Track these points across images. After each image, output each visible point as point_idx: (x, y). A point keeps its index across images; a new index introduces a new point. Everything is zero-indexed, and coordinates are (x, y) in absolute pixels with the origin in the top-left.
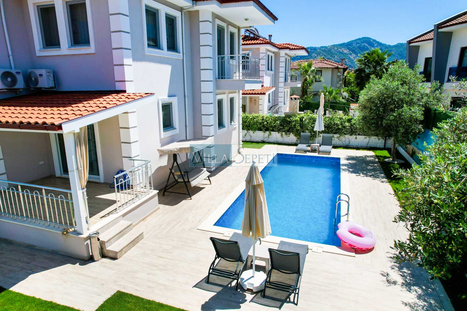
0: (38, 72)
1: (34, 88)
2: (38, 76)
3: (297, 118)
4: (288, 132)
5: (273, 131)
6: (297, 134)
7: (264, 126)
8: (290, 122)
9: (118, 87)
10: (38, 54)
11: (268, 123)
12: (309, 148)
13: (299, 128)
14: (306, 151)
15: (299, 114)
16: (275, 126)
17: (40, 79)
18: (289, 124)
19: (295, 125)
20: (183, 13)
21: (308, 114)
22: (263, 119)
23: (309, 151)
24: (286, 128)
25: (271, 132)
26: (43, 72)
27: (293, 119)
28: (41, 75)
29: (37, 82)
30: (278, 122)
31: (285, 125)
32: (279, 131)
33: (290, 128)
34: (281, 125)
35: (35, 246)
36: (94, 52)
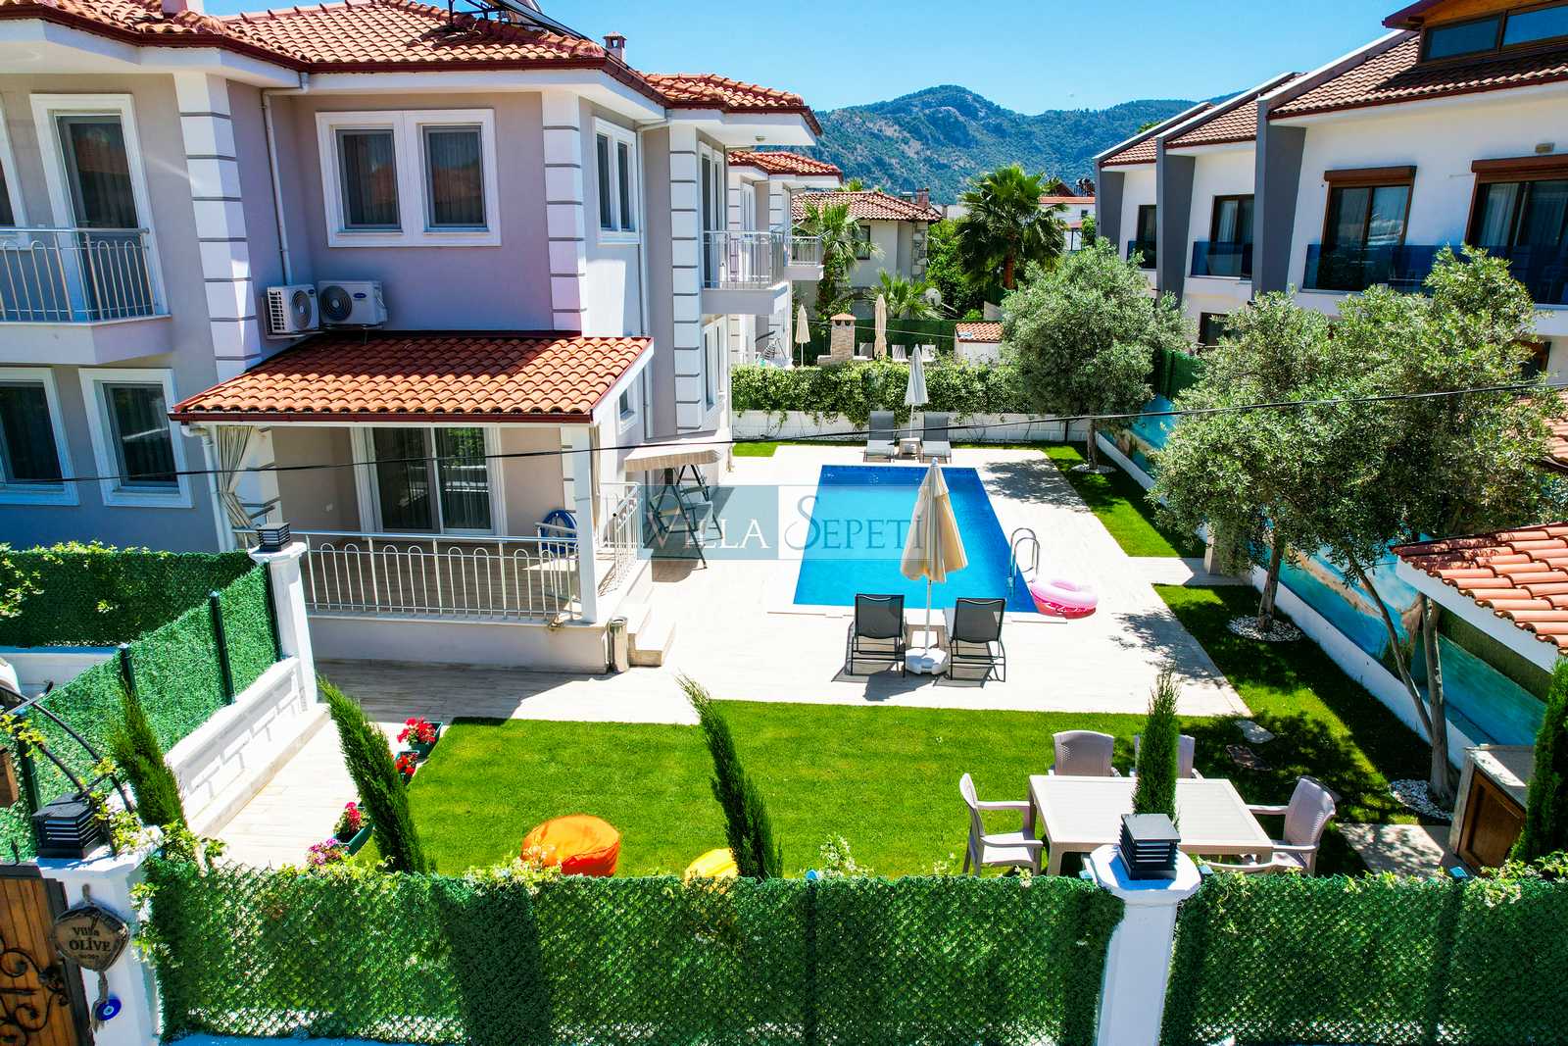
0: (351, 288)
1: (333, 326)
2: (352, 298)
3: (854, 374)
4: (832, 409)
5: (792, 408)
6: (860, 414)
7: (766, 396)
8: (836, 384)
9: (561, 323)
10: (334, 241)
11: (778, 388)
12: (896, 450)
13: (861, 399)
14: (889, 457)
15: (858, 363)
16: (798, 395)
17: (356, 304)
18: (835, 389)
19: (851, 392)
20: (640, 134)
21: (881, 363)
22: (764, 379)
23: (897, 457)
24: (828, 401)
25: (788, 412)
26: (367, 288)
27: (844, 375)
28: (360, 296)
29: (346, 309)
30: (806, 385)
31: (823, 394)
32: (808, 408)
33: (836, 401)
34: (813, 392)
35: (469, 665)
36: (498, 244)
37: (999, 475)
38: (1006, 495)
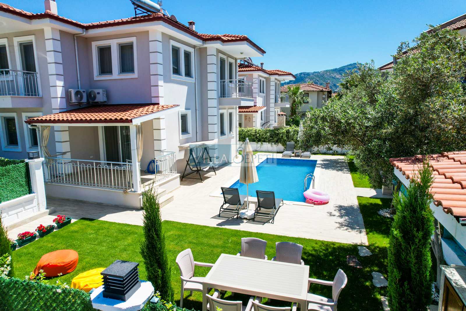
0: (96, 91)
1: (92, 102)
2: (96, 94)
3: (283, 131)
4: (277, 142)
5: (264, 141)
6: (284, 144)
7: (257, 138)
9: (154, 101)
10: (96, 78)
11: (260, 135)
12: (293, 155)
13: (285, 138)
14: (291, 156)
15: (285, 127)
16: (266, 137)
17: (97, 96)
18: (278, 135)
19: (282, 136)
20: (196, 49)
21: (293, 127)
22: (256, 132)
24: (275, 139)
25: (263, 143)
26: (100, 91)
27: (281, 131)
28: (98, 93)
29: (95, 97)
30: (268, 134)
31: (274, 137)
32: (269, 142)
33: (278, 139)
34: (271, 137)
36: (137, 77)
37: (324, 162)
38: (322, 167)
